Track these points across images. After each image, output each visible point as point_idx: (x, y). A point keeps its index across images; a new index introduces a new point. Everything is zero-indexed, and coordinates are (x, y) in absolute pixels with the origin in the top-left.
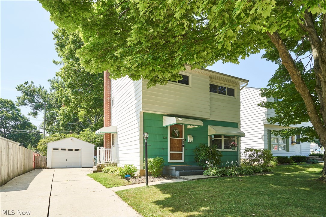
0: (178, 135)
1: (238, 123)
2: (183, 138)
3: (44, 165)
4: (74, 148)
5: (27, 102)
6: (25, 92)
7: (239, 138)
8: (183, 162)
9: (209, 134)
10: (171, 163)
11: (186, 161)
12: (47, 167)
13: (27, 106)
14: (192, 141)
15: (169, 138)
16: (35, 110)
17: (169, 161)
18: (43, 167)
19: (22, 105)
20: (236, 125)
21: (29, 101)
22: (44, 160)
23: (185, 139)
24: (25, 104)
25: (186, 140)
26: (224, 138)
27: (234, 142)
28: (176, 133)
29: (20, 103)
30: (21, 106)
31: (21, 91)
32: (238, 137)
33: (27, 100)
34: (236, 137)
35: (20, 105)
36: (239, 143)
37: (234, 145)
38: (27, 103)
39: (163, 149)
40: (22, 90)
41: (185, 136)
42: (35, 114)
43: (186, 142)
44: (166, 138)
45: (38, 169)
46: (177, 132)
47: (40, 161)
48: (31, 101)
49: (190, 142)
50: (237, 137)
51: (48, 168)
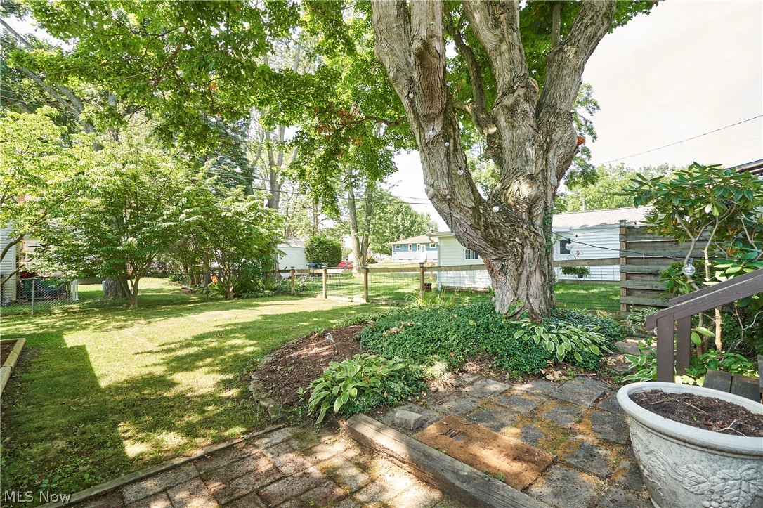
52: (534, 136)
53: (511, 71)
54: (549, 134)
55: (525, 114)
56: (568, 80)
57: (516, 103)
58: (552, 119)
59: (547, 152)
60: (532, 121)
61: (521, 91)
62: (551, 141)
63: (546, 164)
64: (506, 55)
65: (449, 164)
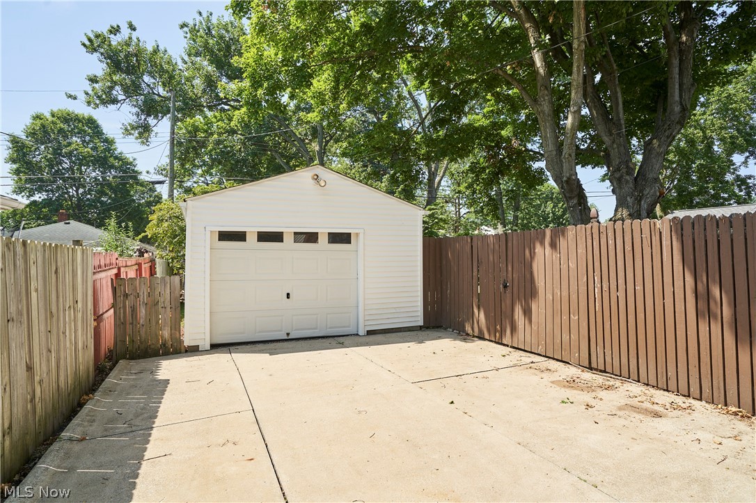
3: (166, 333)
4: (323, 230)
5: (118, 92)
6: (110, 57)
12: (187, 342)
13: (119, 104)
16: (143, 117)
18: (164, 344)
19: (104, 103)
21: (126, 90)
22: (167, 304)
24: (114, 101)
29: (99, 97)
30: (101, 107)
33: (118, 88)
35: (98, 102)
38: (121, 97)
40: (102, 50)
42: (144, 131)
45: (132, 358)
47: (142, 312)
48: (132, 90)
51: (194, 350)
52: (632, 193)
53: (619, 158)
54: (641, 191)
55: (627, 182)
56: (654, 160)
57: (622, 176)
58: (644, 183)
59: (640, 201)
60: (631, 185)
61: (624, 170)
62: (643, 195)
63: (640, 207)
64: (616, 150)
65: (581, 215)
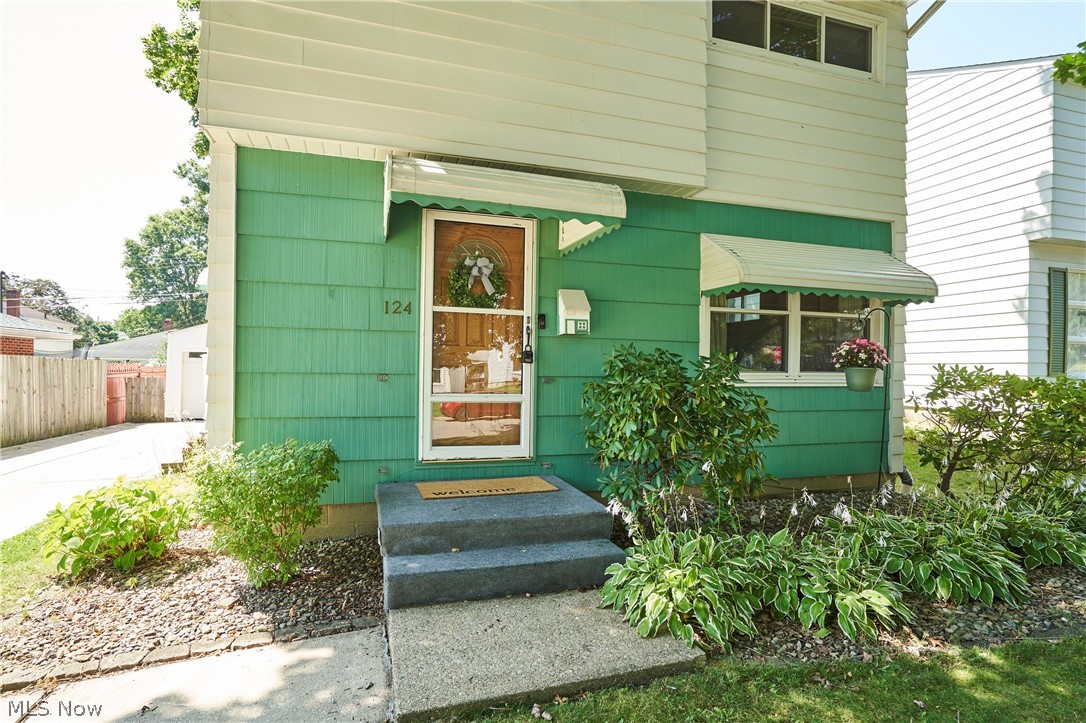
0: (489, 289)
1: (888, 225)
2: (529, 310)
3: (154, 410)
6: (197, 182)
7: (897, 309)
8: (521, 461)
9: (704, 287)
10: (435, 464)
11: (545, 451)
12: (166, 415)
14: (587, 327)
15: (427, 307)
17: (426, 452)
18: (154, 416)
20: (880, 235)
22: (156, 394)
23: (541, 318)
25: (549, 321)
26: (802, 309)
27: (866, 335)
28: (478, 281)
31: (186, 180)
32: (893, 304)
34: (876, 303)
36: (896, 338)
37: (863, 356)
39: (383, 377)
41: (540, 299)
43: (544, 333)
44: (408, 309)
46: (486, 272)
47: (142, 397)
49: (571, 331)
50: (885, 304)
